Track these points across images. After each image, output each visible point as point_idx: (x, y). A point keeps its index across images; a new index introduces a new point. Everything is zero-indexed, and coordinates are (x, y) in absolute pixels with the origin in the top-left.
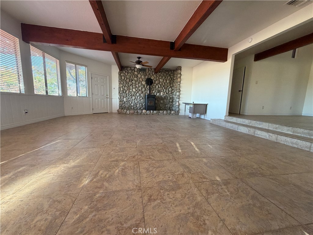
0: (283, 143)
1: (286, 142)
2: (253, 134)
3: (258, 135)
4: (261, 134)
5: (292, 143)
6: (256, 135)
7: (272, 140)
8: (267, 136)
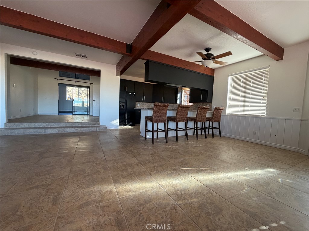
0: (84, 131)
1: (86, 130)
2: (63, 132)
3: (68, 131)
4: (70, 130)
5: (89, 130)
6: (66, 132)
7: (78, 131)
8: (75, 130)
